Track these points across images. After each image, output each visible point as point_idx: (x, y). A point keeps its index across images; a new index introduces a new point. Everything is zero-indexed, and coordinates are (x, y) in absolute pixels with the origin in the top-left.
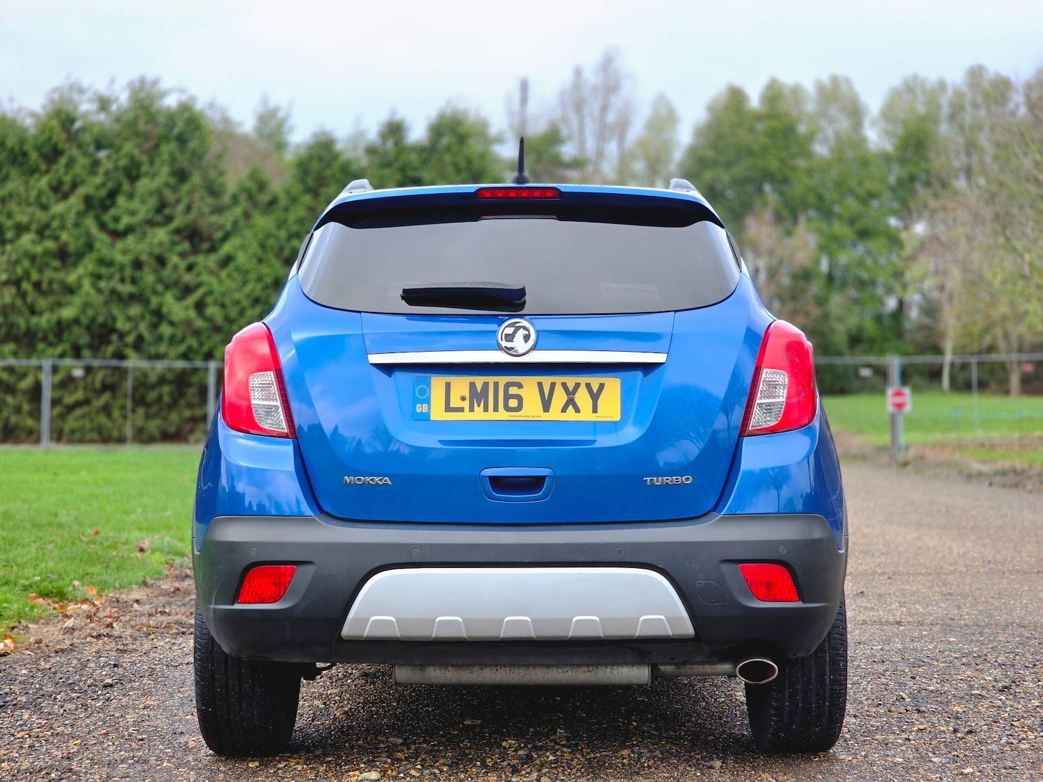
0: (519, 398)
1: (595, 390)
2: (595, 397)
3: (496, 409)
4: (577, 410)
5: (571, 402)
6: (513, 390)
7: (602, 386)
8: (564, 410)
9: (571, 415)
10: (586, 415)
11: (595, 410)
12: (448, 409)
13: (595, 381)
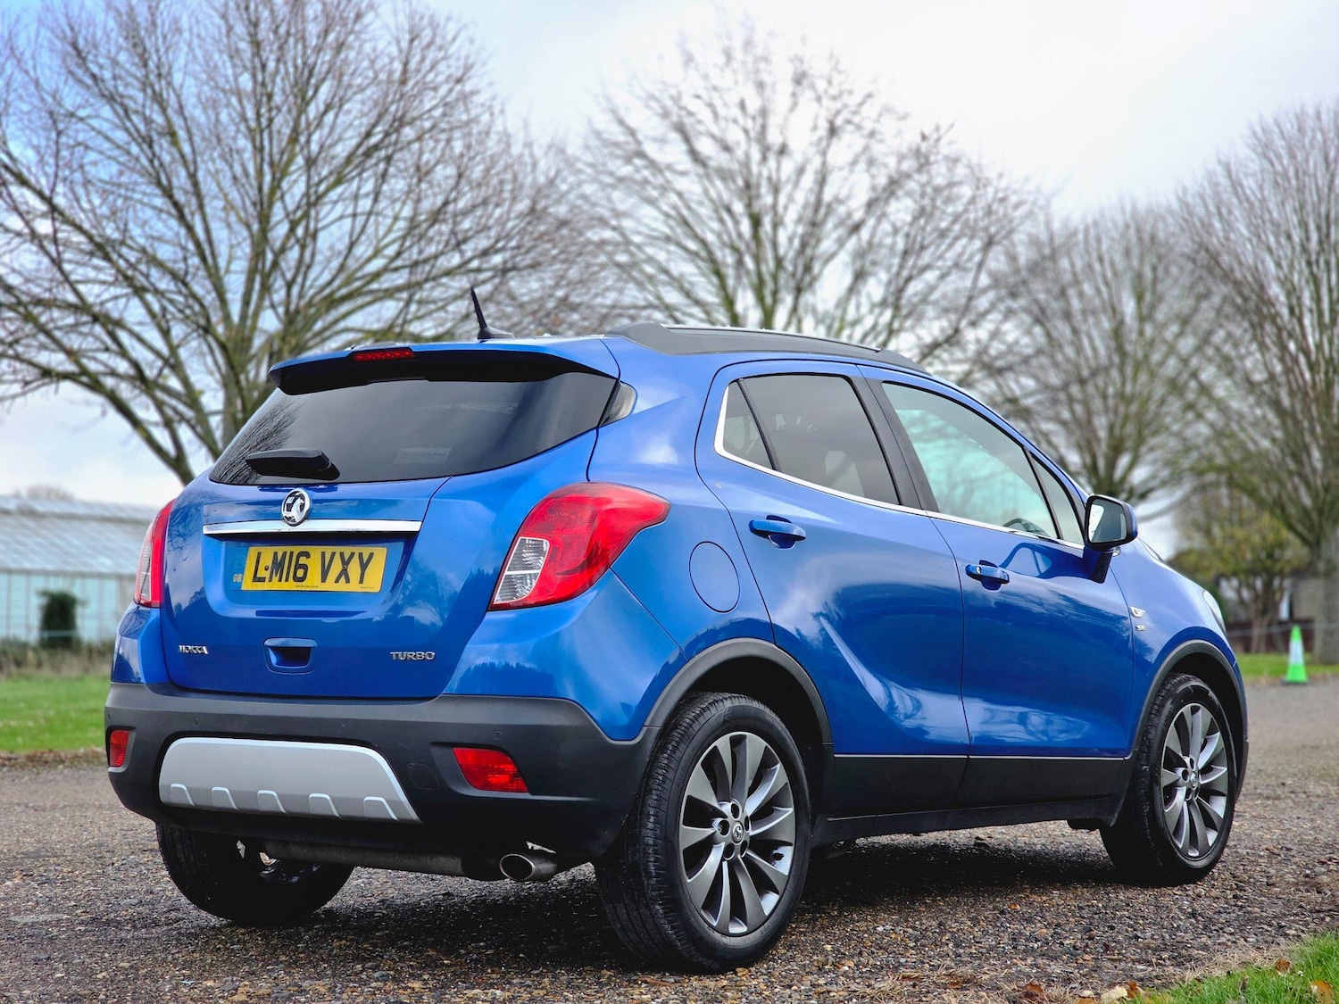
0: (305, 567)
1: (365, 558)
2: (364, 566)
3: (287, 580)
4: (348, 581)
5: (344, 572)
6: (303, 560)
7: (371, 555)
8: (337, 581)
9: (342, 586)
10: (354, 586)
11: (361, 581)
12: (256, 579)
13: (366, 550)
